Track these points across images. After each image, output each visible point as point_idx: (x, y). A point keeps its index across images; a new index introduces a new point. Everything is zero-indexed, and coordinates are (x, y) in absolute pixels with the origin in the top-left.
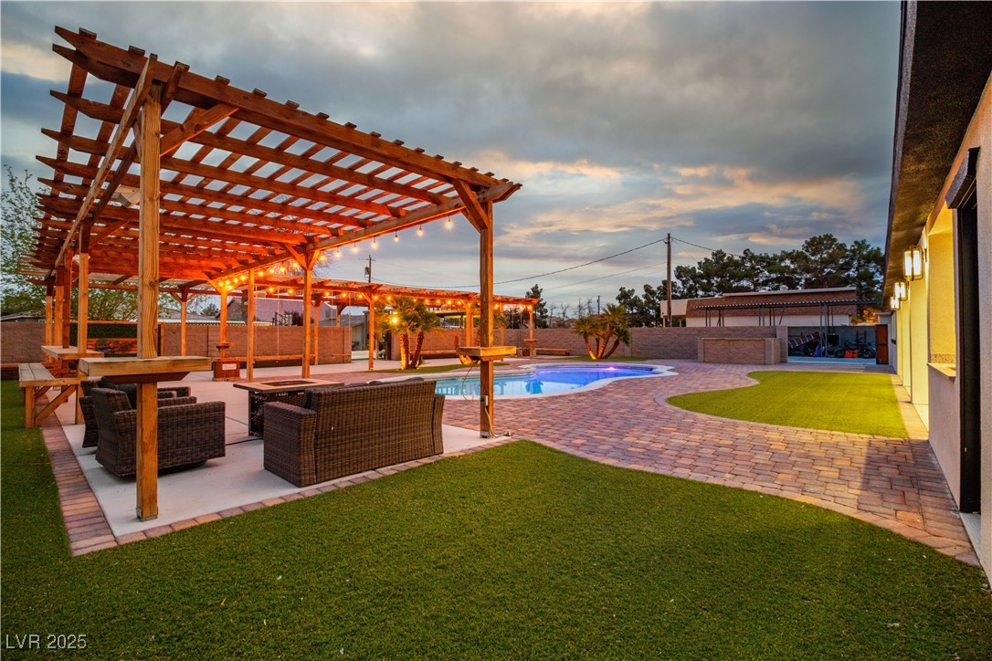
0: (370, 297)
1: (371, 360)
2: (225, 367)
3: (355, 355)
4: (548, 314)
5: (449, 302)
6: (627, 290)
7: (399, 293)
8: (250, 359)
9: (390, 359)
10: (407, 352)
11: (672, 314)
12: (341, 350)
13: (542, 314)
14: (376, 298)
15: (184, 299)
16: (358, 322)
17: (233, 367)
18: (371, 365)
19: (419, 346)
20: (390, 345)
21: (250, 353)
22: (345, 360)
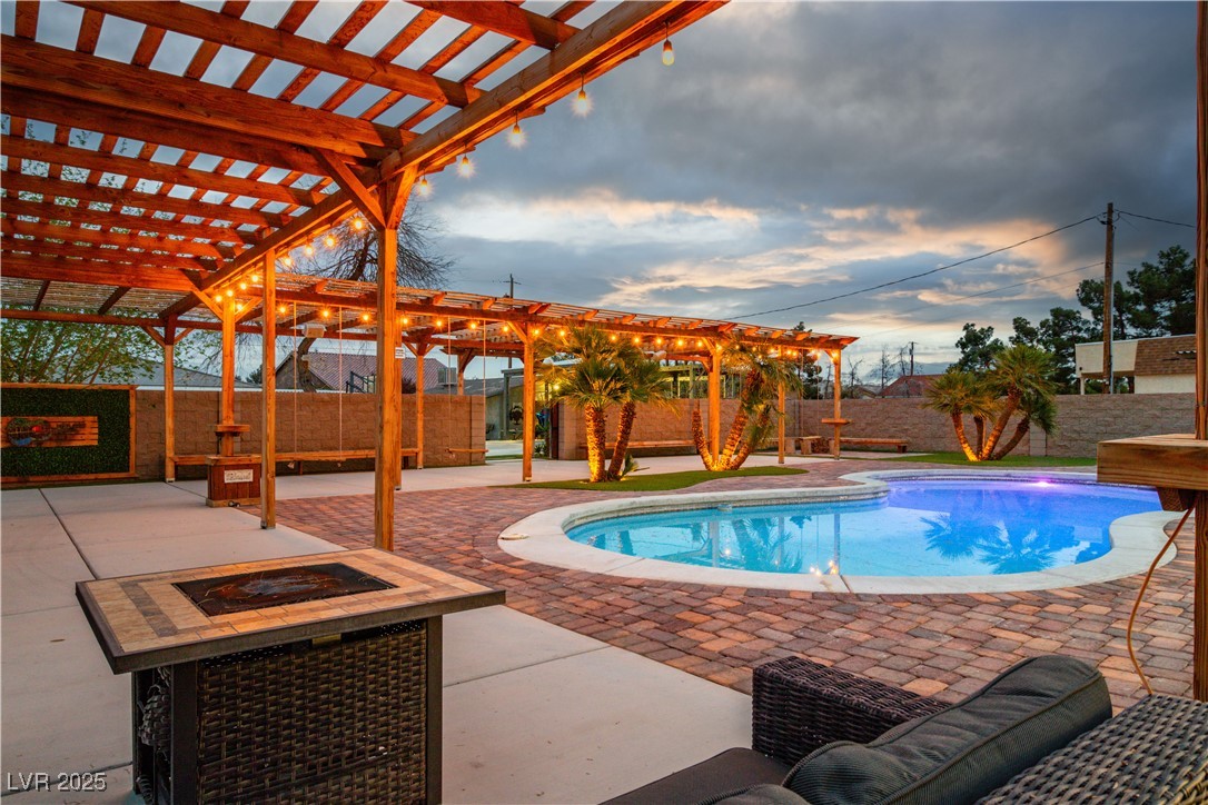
0: (525, 331)
1: (526, 460)
2: (231, 477)
3: (494, 448)
4: (823, 375)
5: (680, 343)
6: (977, 328)
7: (582, 322)
8: (268, 457)
9: (556, 457)
10: (601, 444)
11: (1114, 369)
12: (466, 441)
13: (810, 375)
14: (536, 332)
15: (169, 340)
16: (494, 389)
17: (246, 476)
18: (527, 472)
19: (626, 433)
20: (556, 430)
21: (269, 446)
22: (475, 459)
